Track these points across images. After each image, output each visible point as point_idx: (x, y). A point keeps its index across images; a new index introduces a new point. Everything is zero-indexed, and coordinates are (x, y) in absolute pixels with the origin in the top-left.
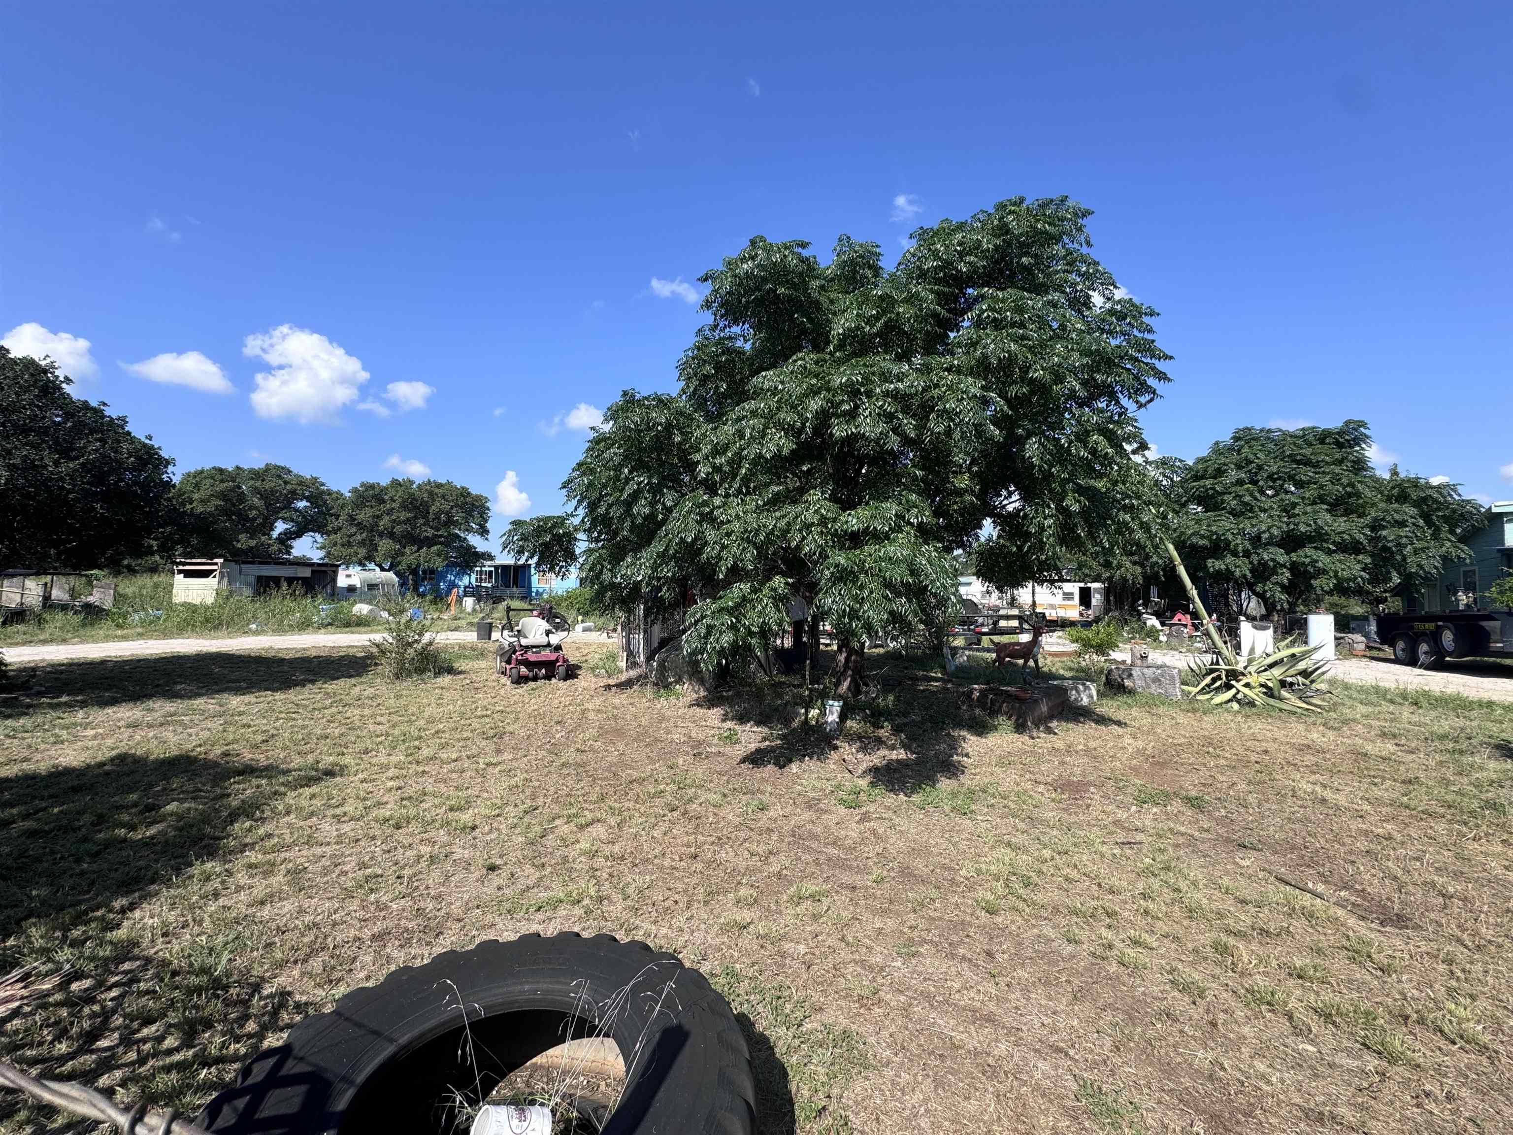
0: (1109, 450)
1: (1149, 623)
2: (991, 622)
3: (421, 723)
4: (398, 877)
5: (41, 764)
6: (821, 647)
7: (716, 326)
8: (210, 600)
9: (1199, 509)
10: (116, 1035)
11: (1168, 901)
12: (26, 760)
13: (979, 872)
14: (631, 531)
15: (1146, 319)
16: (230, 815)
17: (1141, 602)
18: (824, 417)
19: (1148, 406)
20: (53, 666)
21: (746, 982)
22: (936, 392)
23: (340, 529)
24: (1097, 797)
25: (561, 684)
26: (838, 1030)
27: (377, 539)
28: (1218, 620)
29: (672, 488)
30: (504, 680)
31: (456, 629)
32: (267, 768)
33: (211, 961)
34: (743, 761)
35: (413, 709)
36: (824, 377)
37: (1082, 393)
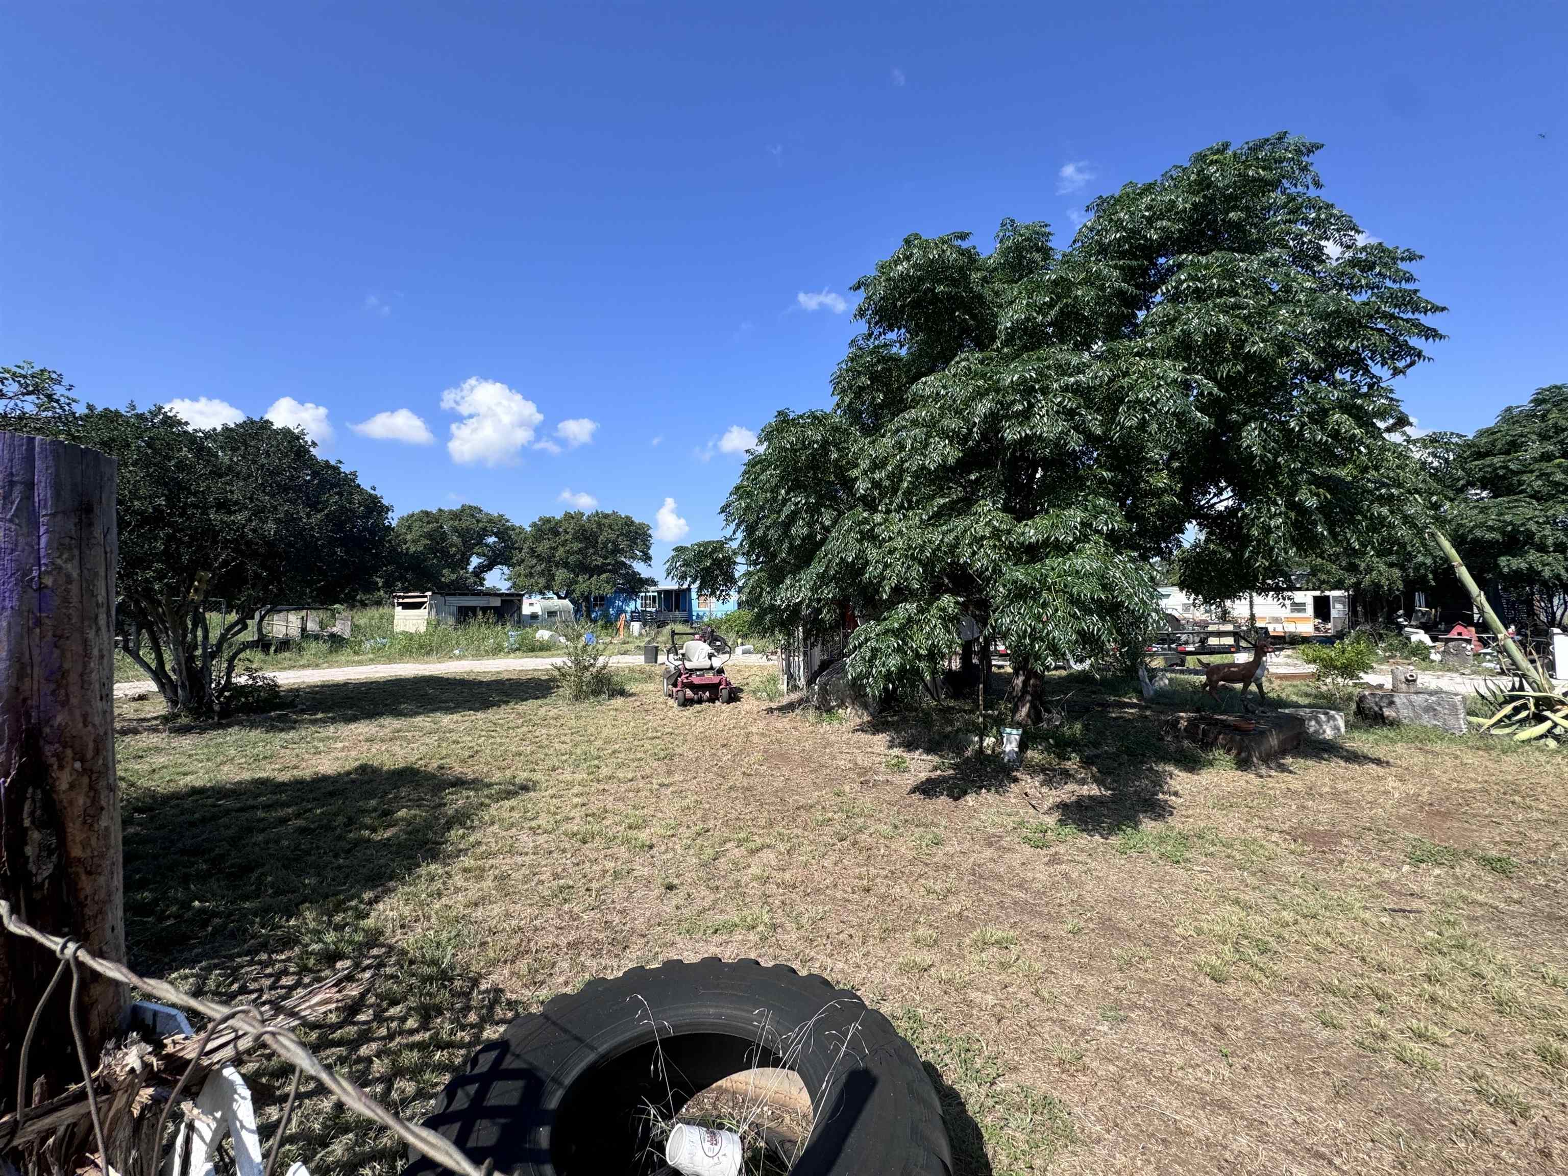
0: (1357, 431)
1: (1414, 638)
2: (1197, 639)
3: (599, 743)
4: (587, 890)
5: (306, 772)
6: (994, 669)
7: (870, 335)
8: (422, 629)
9: (1484, 494)
10: (371, 1011)
11: (1465, 988)
12: (295, 767)
13: (1199, 932)
14: (789, 553)
15: (1402, 265)
16: (447, 822)
17: (1401, 612)
18: (993, 421)
19: (1408, 371)
20: (310, 687)
21: (931, 1029)
22: (1125, 382)
23: (523, 561)
24: (1353, 851)
25: (725, 707)
26: (1037, 1094)
27: (554, 569)
28: (1518, 633)
29: (831, 506)
30: (671, 702)
31: (625, 653)
32: (474, 781)
33: (438, 953)
34: (914, 790)
35: (592, 730)
36: (991, 377)
37: (1316, 365)
